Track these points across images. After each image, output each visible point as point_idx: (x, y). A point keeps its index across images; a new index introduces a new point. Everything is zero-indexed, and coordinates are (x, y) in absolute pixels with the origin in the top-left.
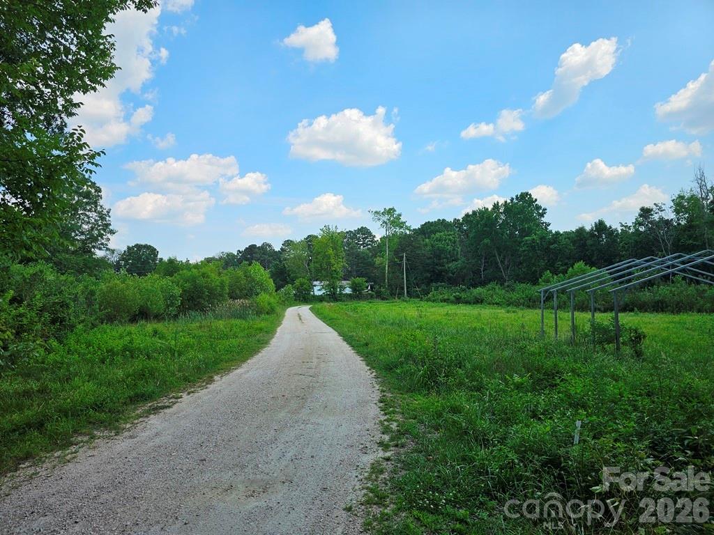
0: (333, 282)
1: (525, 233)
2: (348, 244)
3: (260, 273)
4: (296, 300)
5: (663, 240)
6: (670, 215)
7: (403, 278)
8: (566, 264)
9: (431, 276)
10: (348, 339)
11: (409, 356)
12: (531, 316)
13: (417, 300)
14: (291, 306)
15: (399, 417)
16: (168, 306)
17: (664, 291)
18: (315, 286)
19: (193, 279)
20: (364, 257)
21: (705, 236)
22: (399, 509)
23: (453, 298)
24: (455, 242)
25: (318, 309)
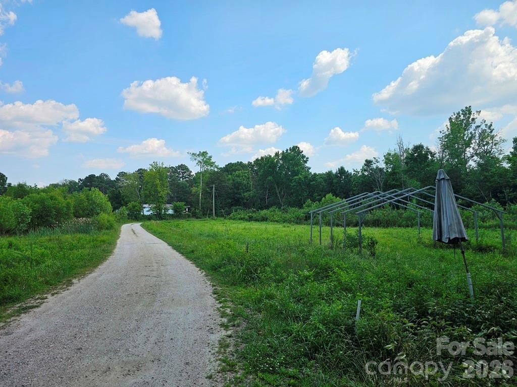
0: (159, 205)
1: (295, 173)
2: (171, 177)
3: (101, 197)
4: (128, 219)
5: (378, 181)
6: (382, 165)
7: (212, 203)
8: (320, 195)
9: (232, 202)
10: (177, 248)
11: (229, 259)
13: (222, 219)
14: (125, 223)
15: (230, 304)
16: (19, 223)
17: (379, 214)
18: (145, 208)
19: (42, 201)
20: (183, 186)
21: (402, 179)
22: (247, 373)
23: (246, 217)
24: (248, 178)
25: (148, 226)
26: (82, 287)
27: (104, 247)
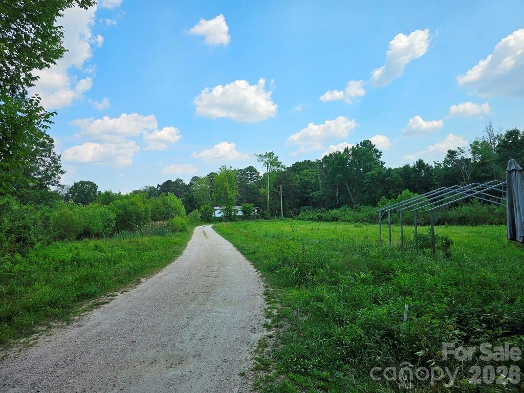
0: (229, 207)
1: (367, 169)
2: (240, 179)
3: (175, 201)
4: (201, 221)
5: (464, 174)
6: (468, 155)
7: (280, 204)
8: (397, 191)
9: (300, 202)
10: (241, 249)
11: (285, 261)
12: (372, 230)
13: (290, 219)
14: (198, 225)
15: (278, 306)
16: (105, 227)
17: (465, 210)
18: (216, 210)
19: (124, 207)
20: (251, 188)
21: (494, 170)
22: (279, 373)
23: (316, 217)
24: (317, 177)
25: (218, 227)
26: (148, 285)
27: (175, 248)
